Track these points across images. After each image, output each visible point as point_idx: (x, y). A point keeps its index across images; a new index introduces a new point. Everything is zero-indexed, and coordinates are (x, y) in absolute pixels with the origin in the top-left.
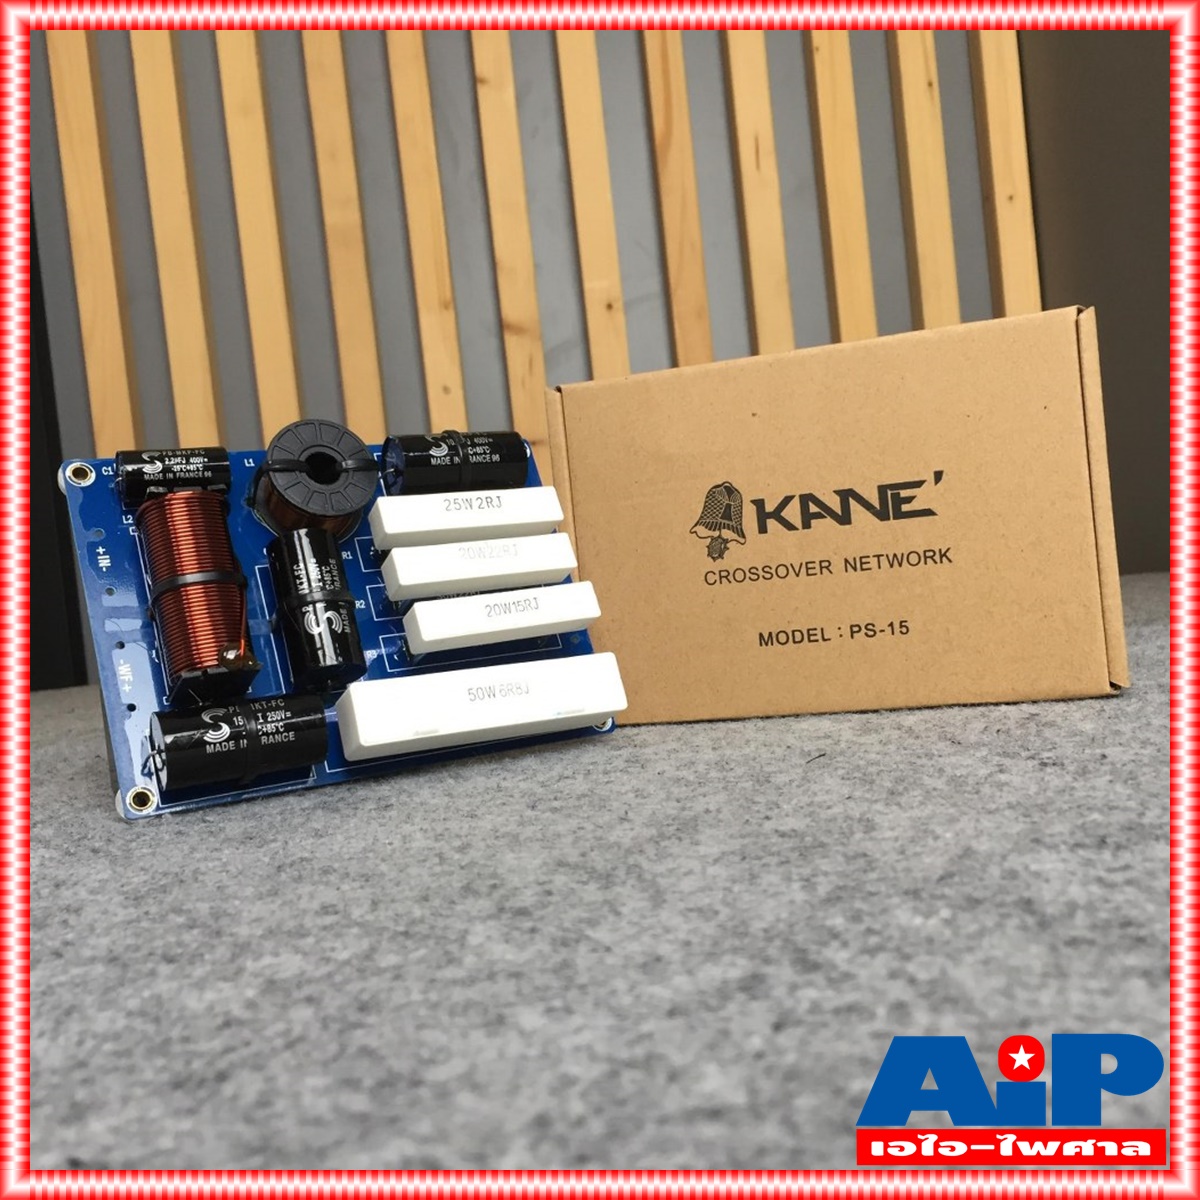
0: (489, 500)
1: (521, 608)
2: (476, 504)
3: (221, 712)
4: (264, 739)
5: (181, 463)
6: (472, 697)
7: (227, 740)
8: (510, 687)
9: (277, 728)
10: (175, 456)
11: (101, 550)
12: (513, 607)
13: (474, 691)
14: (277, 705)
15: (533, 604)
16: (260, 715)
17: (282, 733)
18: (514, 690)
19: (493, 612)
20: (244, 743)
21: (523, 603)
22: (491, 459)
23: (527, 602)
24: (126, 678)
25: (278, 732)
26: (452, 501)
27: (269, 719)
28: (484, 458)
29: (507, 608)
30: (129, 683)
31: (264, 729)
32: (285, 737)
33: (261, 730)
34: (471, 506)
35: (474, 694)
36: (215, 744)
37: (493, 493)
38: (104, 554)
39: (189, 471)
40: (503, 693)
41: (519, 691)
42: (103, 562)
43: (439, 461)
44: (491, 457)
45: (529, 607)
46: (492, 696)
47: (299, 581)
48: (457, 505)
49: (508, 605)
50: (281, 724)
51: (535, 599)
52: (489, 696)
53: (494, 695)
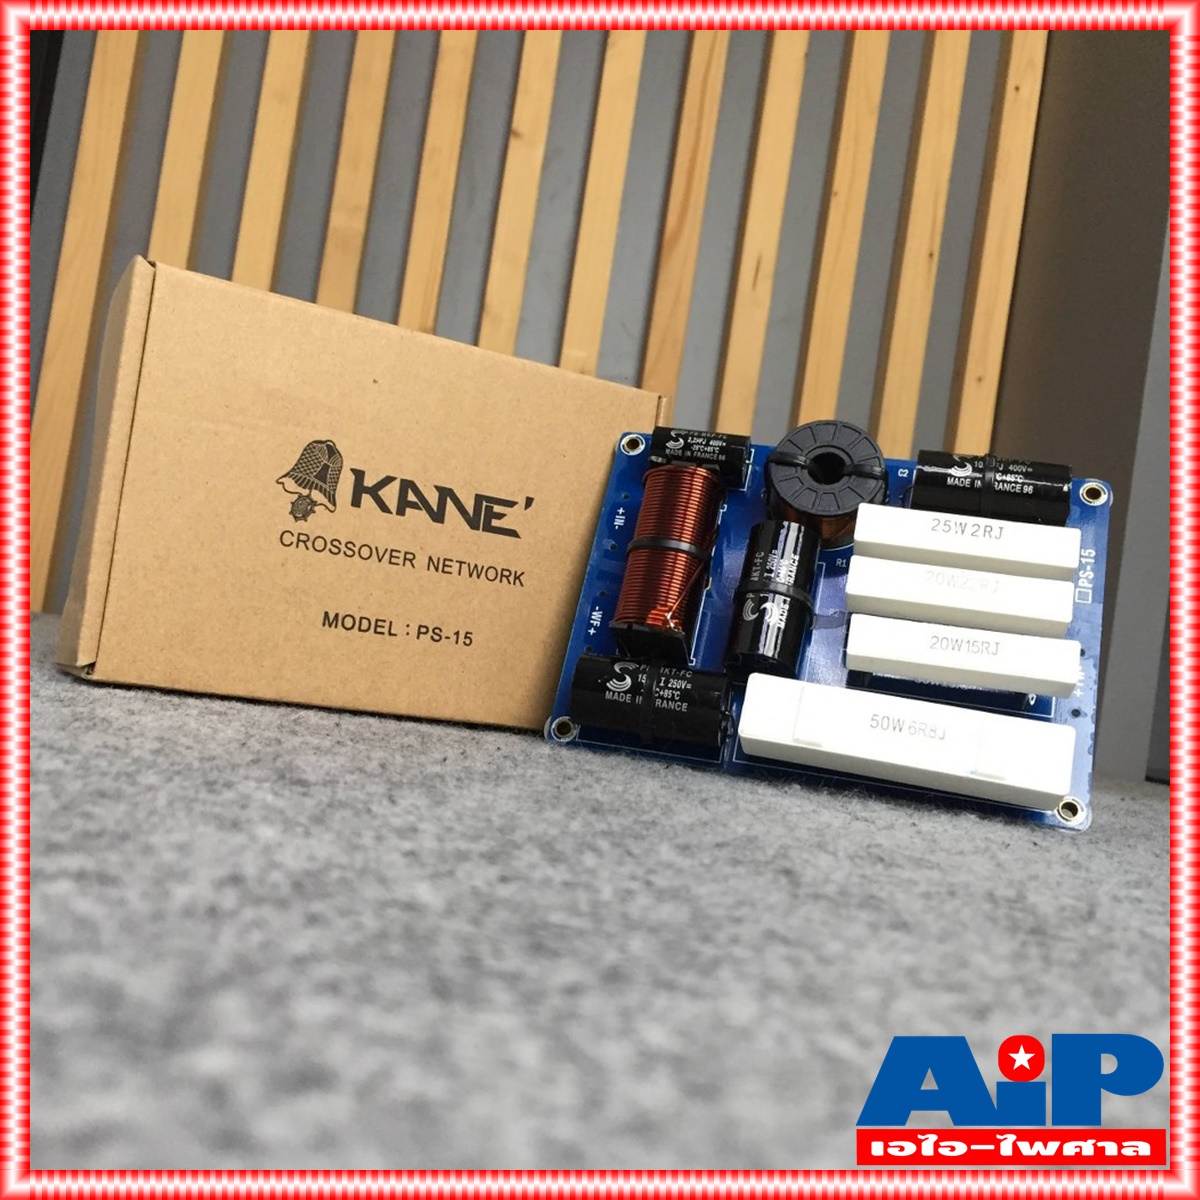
0: (988, 529)
1: (975, 649)
2: (970, 529)
3: (632, 666)
4: (658, 702)
5: (701, 444)
6: (874, 723)
7: (626, 692)
8: (923, 727)
9: (673, 695)
10: (699, 437)
11: (621, 511)
12: (965, 646)
13: (879, 719)
14: (684, 675)
15: (992, 649)
16: (663, 679)
17: (676, 701)
18: (927, 731)
19: (938, 645)
20: (639, 699)
21: (979, 644)
22: (1022, 489)
23: (986, 645)
24: (595, 623)
25: (673, 699)
26: (942, 523)
27: (670, 685)
28: (1013, 487)
29: (957, 645)
30: (596, 628)
31: (662, 693)
32: (679, 706)
33: (657, 692)
34: (963, 532)
35: (878, 721)
36: (614, 692)
37: (996, 523)
38: (623, 514)
39: (706, 452)
40: (912, 730)
41: (933, 734)
42: (619, 521)
43: (957, 482)
44: (1022, 488)
45: (985, 650)
46: (897, 729)
47: (754, 568)
48: (947, 528)
49: (959, 642)
50: (678, 693)
51: (997, 644)
52: (894, 728)
53: (900, 730)
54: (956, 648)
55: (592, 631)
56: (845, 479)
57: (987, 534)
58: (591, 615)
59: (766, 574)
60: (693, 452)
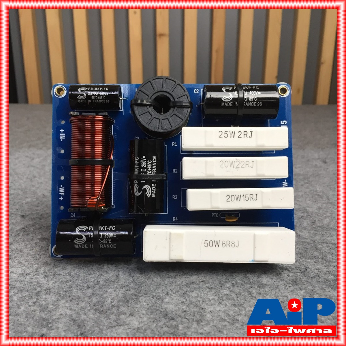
0: (245, 133)
1: (247, 199)
2: (237, 135)
3: (85, 229)
4: (101, 246)
6: (206, 245)
7: (84, 244)
8: (228, 242)
10: (94, 91)
11: (62, 131)
12: (242, 198)
13: (208, 242)
14: (111, 229)
15: (255, 197)
16: (101, 234)
18: (231, 244)
19: (230, 200)
20: (92, 246)
21: (249, 196)
22: (257, 105)
23: (251, 196)
24: (62, 194)
25: (108, 243)
26: (224, 133)
27: (105, 237)
28: (253, 104)
29: (238, 198)
30: (63, 196)
31: (102, 241)
32: (111, 246)
33: (100, 241)
34: (234, 136)
35: (208, 244)
37: (248, 129)
38: (63, 132)
39: (99, 99)
40: (224, 245)
41: (233, 245)
42: (62, 137)
43: (226, 104)
44: (257, 103)
45: (251, 198)
46: (217, 246)
47: (135, 166)
48: (226, 135)
49: (239, 196)
50: (110, 240)
51: (256, 194)
52: (216, 246)
53: (218, 246)
54: (238, 200)
55: (61, 198)
56: (172, 109)
57: (245, 135)
58: (59, 190)
59: (142, 170)
60: (92, 100)
